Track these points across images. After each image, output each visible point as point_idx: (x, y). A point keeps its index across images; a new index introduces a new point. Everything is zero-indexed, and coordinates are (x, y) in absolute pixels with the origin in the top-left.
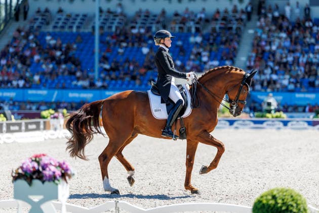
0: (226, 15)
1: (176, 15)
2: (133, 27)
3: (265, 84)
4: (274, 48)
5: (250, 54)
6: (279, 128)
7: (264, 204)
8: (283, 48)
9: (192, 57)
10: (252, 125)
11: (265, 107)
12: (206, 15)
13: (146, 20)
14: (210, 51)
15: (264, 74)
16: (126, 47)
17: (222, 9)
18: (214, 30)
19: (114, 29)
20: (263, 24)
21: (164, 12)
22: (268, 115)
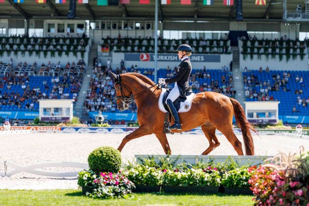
0: (73, 66)
1: (43, 65)
2: (17, 73)
3: (98, 107)
4: (103, 86)
5: (88, 90)
6: (106, 133)
7: (95, 156)
8: (109, 86)
9: (53, 91)
10: (90, 131)
11: (97, 120)
12: (61, 65)
13: (24, 68)
14: (64, 88)
15: (97, 102)
16: (12, 85)
17: (71, 63)
18: (66, 75)
19: (4, 74)
20: (96, 71)
21: (35, 64)
22: (99, 125)
